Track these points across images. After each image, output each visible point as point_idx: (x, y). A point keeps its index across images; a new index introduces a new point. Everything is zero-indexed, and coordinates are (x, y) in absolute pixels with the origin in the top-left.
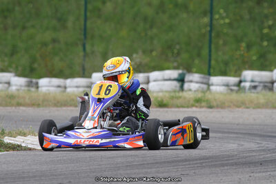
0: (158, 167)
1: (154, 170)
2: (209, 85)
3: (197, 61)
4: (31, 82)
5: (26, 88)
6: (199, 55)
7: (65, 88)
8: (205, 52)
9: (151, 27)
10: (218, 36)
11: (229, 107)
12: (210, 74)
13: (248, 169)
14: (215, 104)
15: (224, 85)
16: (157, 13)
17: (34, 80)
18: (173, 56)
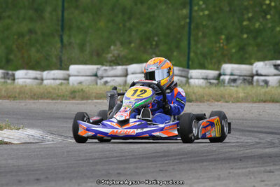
0: (136, 163)
1: (132, 165)
2: (187, 78)
3: (175, 54)
4: (8, 74)
5: (3, 80)
6: (178, 47)
7: (42, 80)
8: (184, 44)
9: (130, 18)
10: (197, 27)
11: (209, 100)
12: (189, 67)
13: (228, 165)
14: (194, 97)
15: (203, 79)
17: (10, 72)
18: (151, 48)
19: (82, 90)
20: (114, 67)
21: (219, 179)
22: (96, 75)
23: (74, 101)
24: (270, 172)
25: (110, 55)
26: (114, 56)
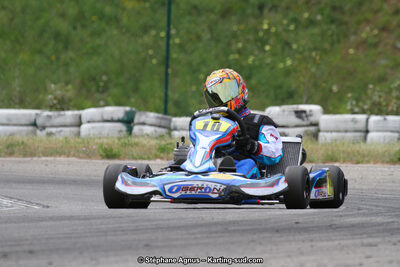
2: (170, 129)
9: (66, 48)
13: (301, 237)
16: (75, 28)
18: (98, 91)
19: (23, 143)
20: (62, 113)
21: (302, 254)
22: (34, 124)
23: (13, 159)
24: (370, 245)
25: (50, 96)
26: (55, 98)
